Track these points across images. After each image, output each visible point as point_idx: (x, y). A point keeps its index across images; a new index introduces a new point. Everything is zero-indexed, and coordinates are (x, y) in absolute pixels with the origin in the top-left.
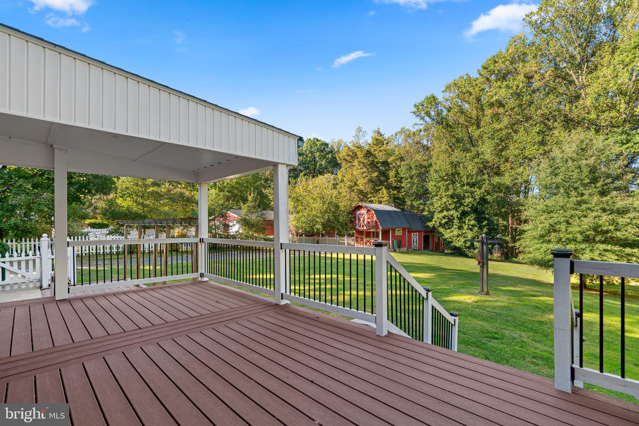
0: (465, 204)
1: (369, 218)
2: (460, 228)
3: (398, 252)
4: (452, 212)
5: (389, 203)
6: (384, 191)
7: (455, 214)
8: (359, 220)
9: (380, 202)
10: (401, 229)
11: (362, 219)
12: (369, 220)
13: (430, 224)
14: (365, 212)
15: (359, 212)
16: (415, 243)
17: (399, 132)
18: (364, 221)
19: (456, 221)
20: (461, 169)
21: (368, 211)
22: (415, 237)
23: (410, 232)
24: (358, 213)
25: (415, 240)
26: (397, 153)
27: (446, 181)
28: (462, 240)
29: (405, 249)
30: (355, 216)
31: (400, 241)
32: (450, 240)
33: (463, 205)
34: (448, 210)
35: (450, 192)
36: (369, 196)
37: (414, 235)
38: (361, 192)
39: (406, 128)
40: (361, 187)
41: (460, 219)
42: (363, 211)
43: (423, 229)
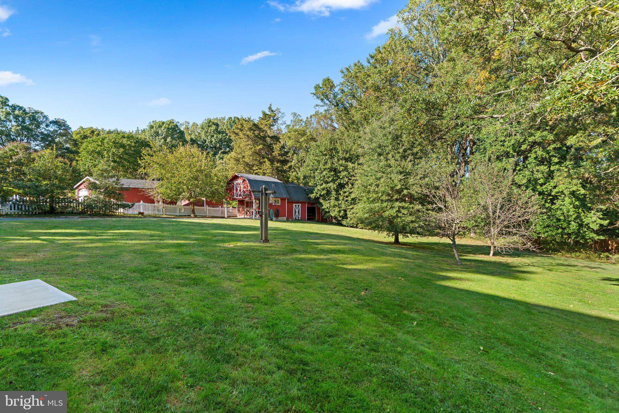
0: (341, 177)
1: (244, 187)
2: (337, 199)
3: (276, 221)
4: (331, 184)
5: (272, 175)
6: (268, 163)
7: (332, 186)
8: (237, 190)
9: (264, 174)
10: (280, 199)
11: (238, 189)
12: (245, 190)
13: (312, 196)
14: (242, 181)
15: (237, 182)
16: (297, 213)
17: (313, 115)
18: (240, 191)
19: (334, 193)
20: (338, 146)
21: (244, 181)
22: (297, 208)
23: (291, 202)
24: (235, 182)
25: (297, 211)
26: (308, 134)
27: (326, 155)
28: (337, 209)
29: (285, 218)
30: (233, 186)
31: (278, 211)
32: (327, 210)
33: (339, 178)
34: (327, 183)
35: (329, 166)
36: (254, 168)
37: (296, 206)
38: (247, 164)
39: (320, 112)
40: (247, 160)
41: (337, 191)
42: (240, 181)
43: (306, 201)
